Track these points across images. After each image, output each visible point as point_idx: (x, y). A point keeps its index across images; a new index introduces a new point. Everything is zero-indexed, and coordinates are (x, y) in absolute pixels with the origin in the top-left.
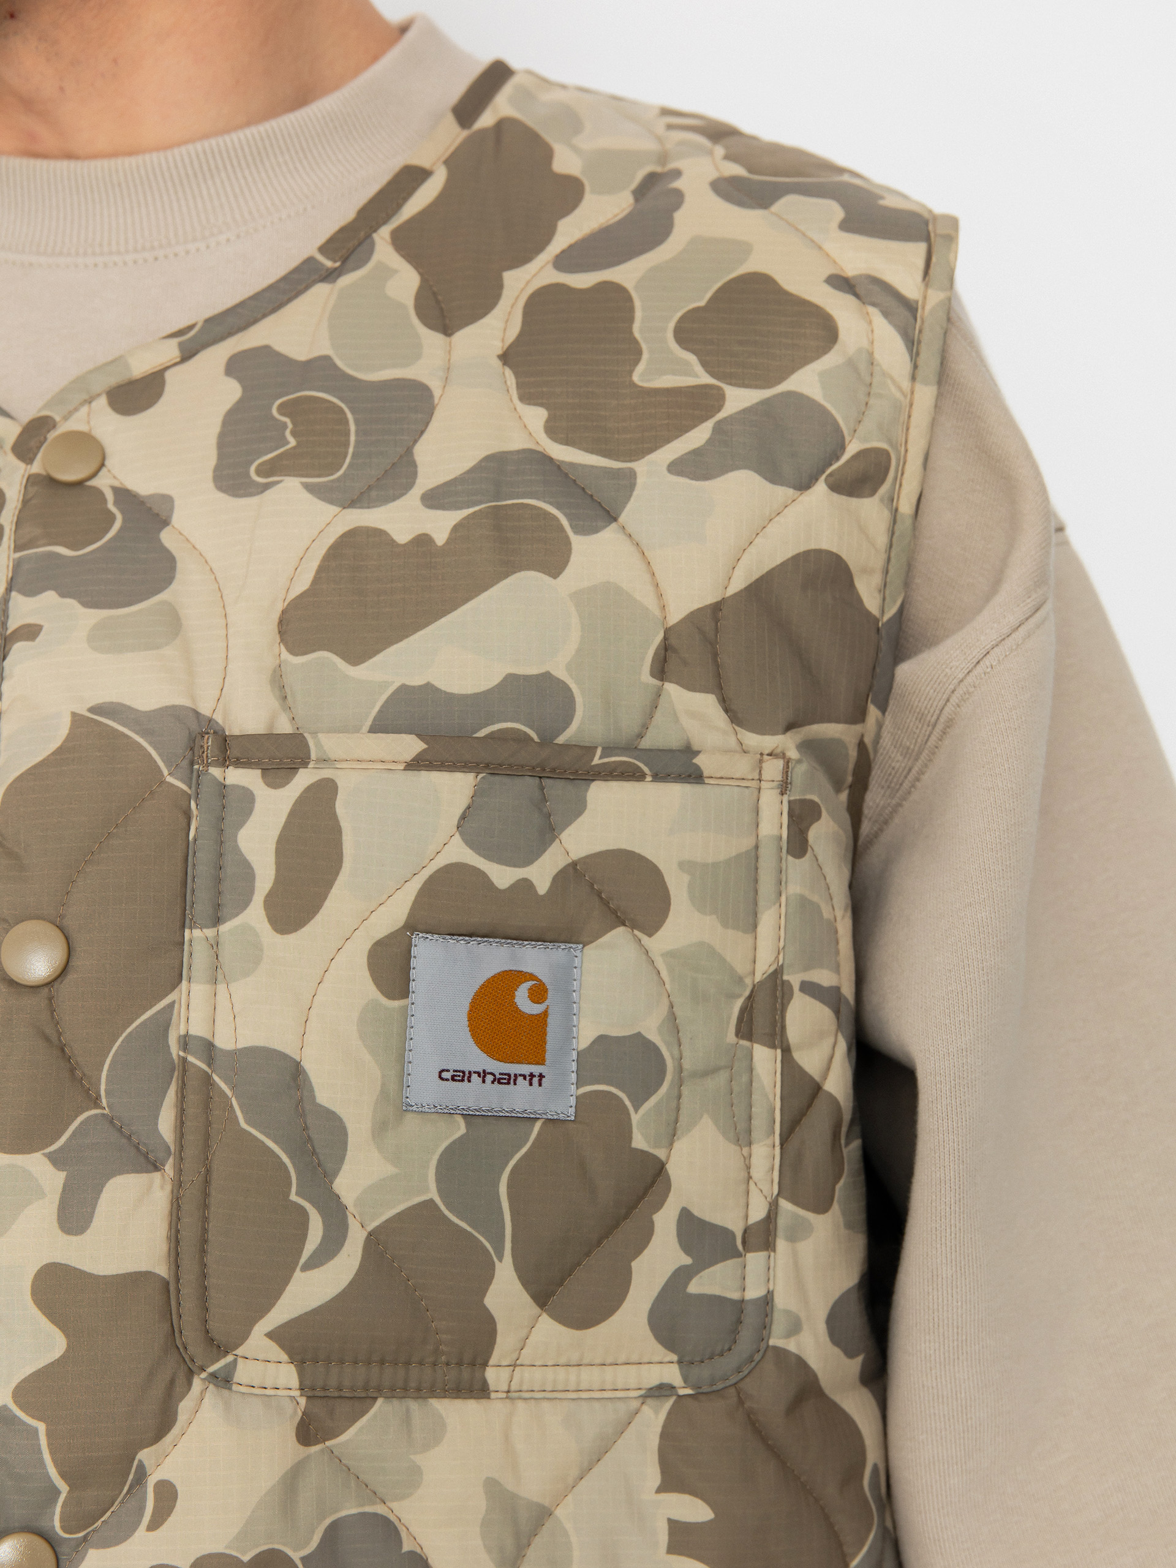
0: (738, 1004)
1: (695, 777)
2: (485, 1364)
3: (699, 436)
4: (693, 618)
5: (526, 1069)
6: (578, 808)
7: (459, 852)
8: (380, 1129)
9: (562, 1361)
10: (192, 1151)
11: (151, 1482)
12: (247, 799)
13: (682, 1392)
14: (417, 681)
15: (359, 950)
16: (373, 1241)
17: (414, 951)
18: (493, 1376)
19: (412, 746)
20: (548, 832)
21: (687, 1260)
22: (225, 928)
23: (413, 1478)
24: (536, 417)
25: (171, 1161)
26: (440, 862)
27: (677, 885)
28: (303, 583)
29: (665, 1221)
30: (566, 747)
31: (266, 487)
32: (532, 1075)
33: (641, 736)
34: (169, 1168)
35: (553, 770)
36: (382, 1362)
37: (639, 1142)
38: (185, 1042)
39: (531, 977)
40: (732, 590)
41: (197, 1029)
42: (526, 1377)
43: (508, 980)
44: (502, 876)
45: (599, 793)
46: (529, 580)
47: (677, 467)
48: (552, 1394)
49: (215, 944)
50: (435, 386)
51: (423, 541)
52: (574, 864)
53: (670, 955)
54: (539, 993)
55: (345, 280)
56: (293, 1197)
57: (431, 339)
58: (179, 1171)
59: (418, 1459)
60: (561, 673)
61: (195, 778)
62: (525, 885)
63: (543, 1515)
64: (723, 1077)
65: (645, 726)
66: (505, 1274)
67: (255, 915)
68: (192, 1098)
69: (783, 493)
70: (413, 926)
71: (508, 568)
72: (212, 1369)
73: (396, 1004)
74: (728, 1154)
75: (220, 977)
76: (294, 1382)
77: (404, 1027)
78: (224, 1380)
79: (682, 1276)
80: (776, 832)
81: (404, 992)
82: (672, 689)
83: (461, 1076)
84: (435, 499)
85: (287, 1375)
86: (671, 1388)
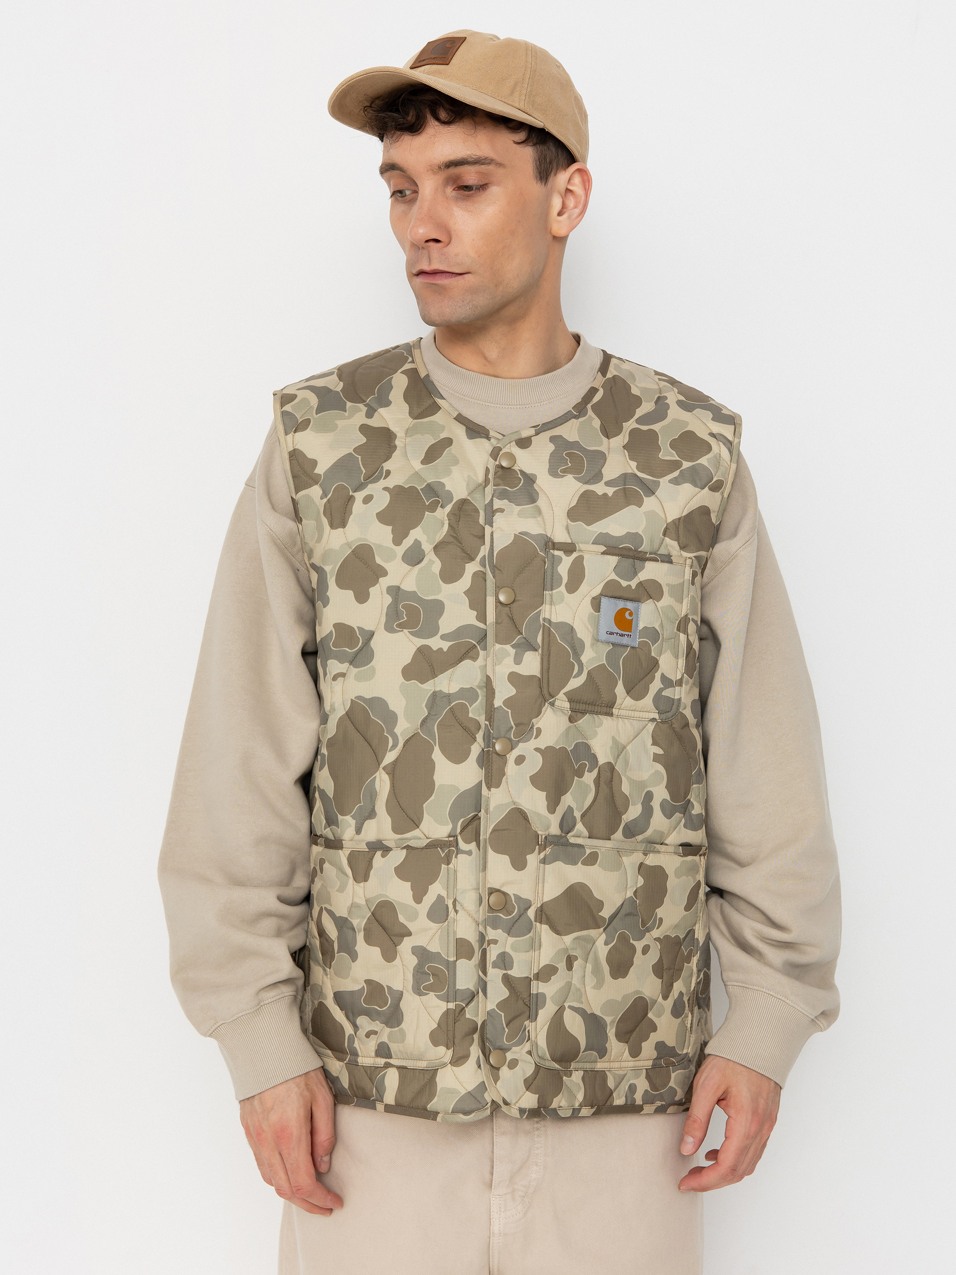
0: (678, 622)
1: (671, 562)
2: (613, 708)
3: (676, 474)
4: (673, 521)
5: (627, 633)
6: (643, 568)
7: (614, 576)
8: (592, 645)
9: (631, 709)
10: (546, 647)
11: (535, 727)
12: (560, 559)
13: (658, 721)
14: (605, 532)
15: (588, 600)
16: (589, 673)
17: (602, 601)
18: (615, 711)
19: (603, 548)
20: (635, 574)
21: (662, 686)
22: (553, 591)
23: (596, 734)
24: (634, 464)
25: (540, 649)
26: (609, 579)
27: (665, 589)
28: (574, 503)
29: (658, 675)
30: (640, 552)
31: (563, 476)
32: (628, 635)
33: (658, 551)
34: (540, 651)
35: (637, 557)
36: (589, 704)
37: (653, 654)
38: (544, 619)
39: (629, 610)
40: (683, 515)
41: (547, 616)
42: (623, 712)
43: (624, 610)
44: (624, 583)
45: (649, 565)
46: (633, 508)
47: (671, 481)
48: (628, 718)
49: (551, 596)
50: (606, 453)
51: (605, 495)
52: (641, 582)
53: (662, 608)
54: (631, 614)
55: (581, 420)
56: (571, 660)
57: (605, 439)
58: (542, 652)
59: (597, 729)
60: (640, 533)
61: (546, 553)
62: (630, 586)
63: (625, 747)
64: (673, 640)
65: (659, 548)
66: (620, 684)
67: (562, 588)
68: (546, 634)
69: (698, 489)
70: (601, 594)
71: (628, 504)
72: (550, 701)
73: (597, 614)
74: (673, 659)
75: (553, 603)
76: (569, 707)
77: (599, 620)
78: (552, 704)
79: (661, 690)
80: (689, 578)
81: (599, 611)
82: (667, 539)
83: (611, 633)
84: (608, 484)
85: (567, 705)
86: (656, 719)
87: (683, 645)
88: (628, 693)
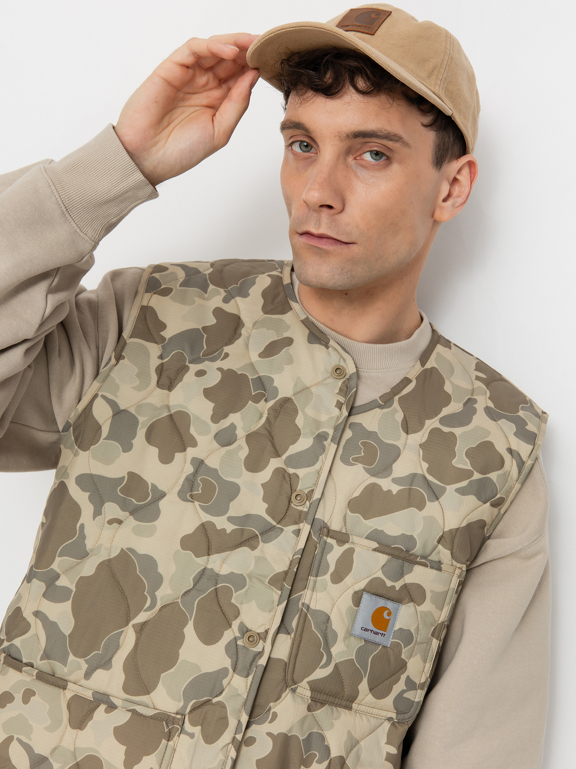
0: (434, 627)
1: (439, 569)
2: (353, 702)
3: (464, 483)
4: (451, 531)
5: (382, 632)
6: (411, 571)
7: (380, 574)
8: (345, 639)
9: (371, 706)
10: (299, 632)
11: (272, 711)
12: (332, 547)
13: (395, 720)
14: (380, 529)
15: (351, 592)
16: (336, 666)
17: (363, 596)
18: (354, 706)
19: (375, 545)
20: (401, 575)
21: (405, 688)
22: (318, 578)
23: (332, 726)
24: (425, 465)
25: (293, 633)
26: (375, 576)
27: (428, 595)
28: (357, 494)
29: (403, 677)
30: (412, 555)
31: (353, 465)
32: (383, 634)
33: (429, 556)
34: (293, 635)
35: (407, 560)
36: (330, 696)
37: (403, 656)
38: (303, 604)
39: (388, 609)
40: (462, 526)
41: (307, 602)
42: (362, 708)
43: (383, 609)
44: (389, 583)
45: (418, 569)
46: (414, 510)
47: (458, 490)
48: (366, 713)
49: (315, 582)
50: (402, 448)
51: (389, 491)
52: (406, 584)
53: (421, 612)
54: (389, 614)
56: (321, 650)
57: (403, 434)
58: (295, 636)
59: (334, 721)
60: (415, 537)
61: (320, 538)
62: (394, 587)
63: (358, 742)
64: (425, 645)
65: (431, 554)
66: (365, 681)
67: (327, 577)
68: (302, 619)
69: (481, 503)
70: (364, 590)
71: (410, 506)
72: (292, 687)
73: (356, 608)
74: (421, 663)
75: (315, 590)
76: (310, 695)
77: (356, 614)
78: (294, 691)
79: (403, 692)
80: (454, 587)
81: (358, 606)
82: (440, 546)
83: (366, 630)
84: (395, 481)
85: (308, 693)
86: (393, 718)
87: (434, 650)
88: (371, 690)
